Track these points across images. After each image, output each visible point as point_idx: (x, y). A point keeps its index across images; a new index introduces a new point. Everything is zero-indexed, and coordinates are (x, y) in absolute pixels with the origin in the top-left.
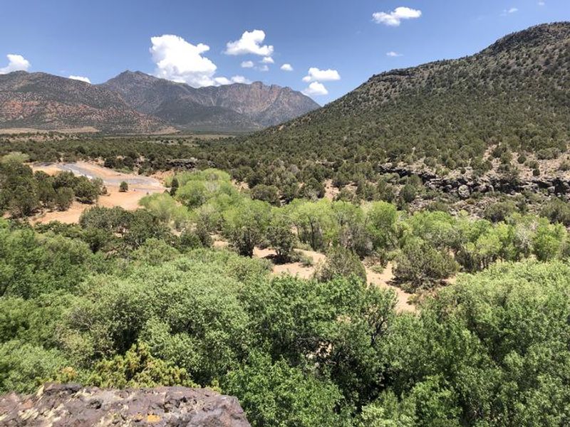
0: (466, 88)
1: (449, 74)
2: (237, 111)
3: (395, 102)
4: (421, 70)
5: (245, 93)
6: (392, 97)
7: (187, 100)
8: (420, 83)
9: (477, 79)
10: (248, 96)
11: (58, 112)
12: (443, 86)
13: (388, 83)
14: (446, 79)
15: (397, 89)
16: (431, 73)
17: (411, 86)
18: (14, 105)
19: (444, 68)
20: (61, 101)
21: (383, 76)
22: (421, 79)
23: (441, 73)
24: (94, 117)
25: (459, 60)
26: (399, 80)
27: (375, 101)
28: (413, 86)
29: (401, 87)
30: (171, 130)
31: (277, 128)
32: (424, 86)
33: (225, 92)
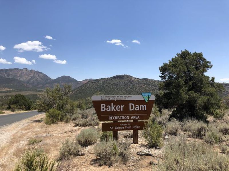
5: (20, 73)
10: (21, 74)
33: (11, 71)
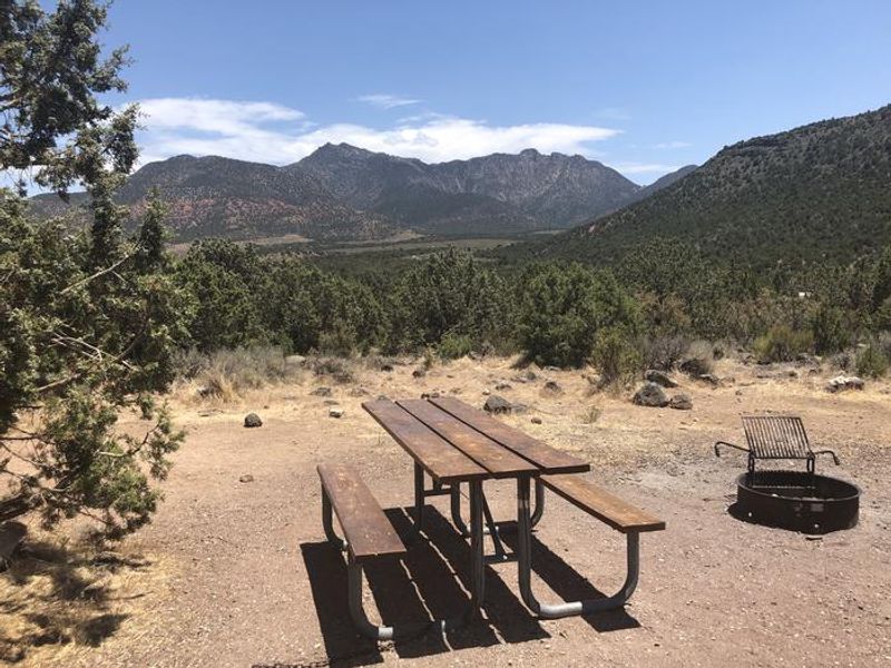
0: (862, 166)
1: (839, 141)
2: (499, 198)
3: (759, 187)
4: (798, 137)
5: (509, 169)
6: (754, 180)
7: (421, 185)
8: (795, 157)
9: (879, 152)
10: (514, 174)
11: (242, 214)
12: (831, 162)
13: (747, 159)
14: (834, 152)
15: (762, 167)
16: (811, 140)
17: (781, 163)
18: (182, 207)
19: (833, 132)
20: (246, 197)
21: (739, 148)
22: (796, 151)
23: (828, 139)
24: (294, 219)
25: (857, 117)
26: (764, 154)
27: (728, 185)
28: (785, 162)
29: (766, 164)
30: (409, 235)
31: (586, 228)
32: (801, 162)
33: (478, 168)
